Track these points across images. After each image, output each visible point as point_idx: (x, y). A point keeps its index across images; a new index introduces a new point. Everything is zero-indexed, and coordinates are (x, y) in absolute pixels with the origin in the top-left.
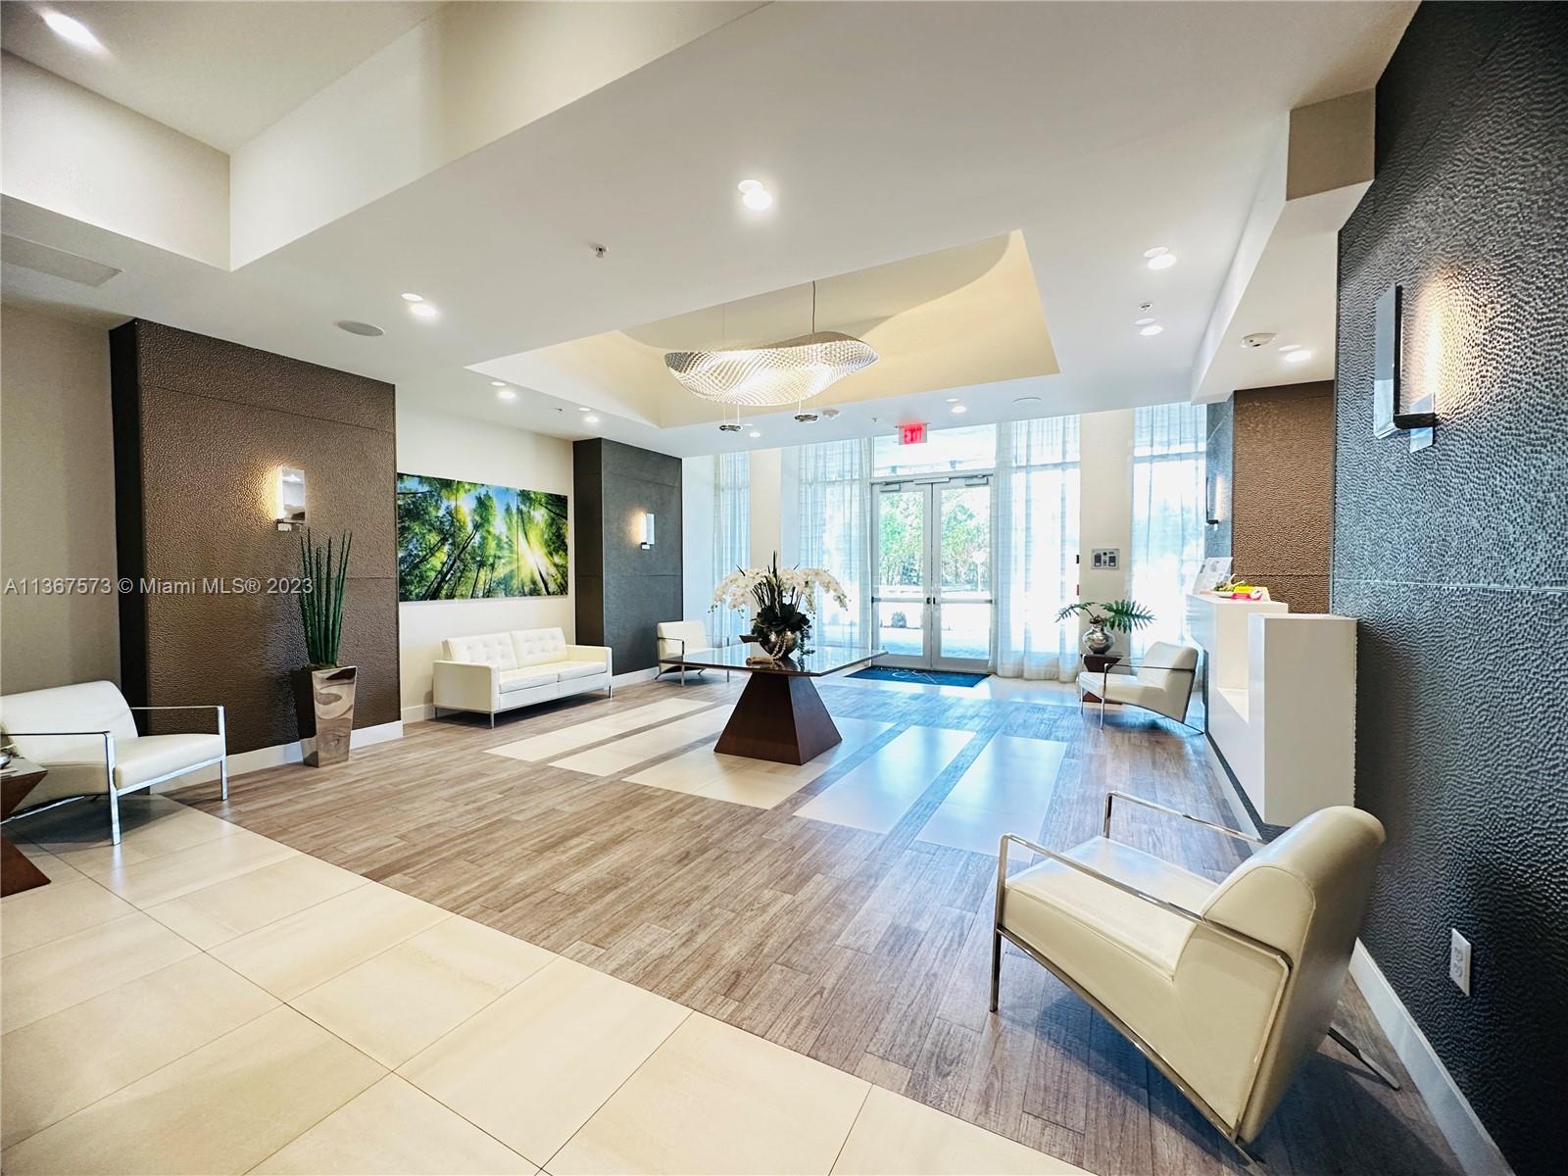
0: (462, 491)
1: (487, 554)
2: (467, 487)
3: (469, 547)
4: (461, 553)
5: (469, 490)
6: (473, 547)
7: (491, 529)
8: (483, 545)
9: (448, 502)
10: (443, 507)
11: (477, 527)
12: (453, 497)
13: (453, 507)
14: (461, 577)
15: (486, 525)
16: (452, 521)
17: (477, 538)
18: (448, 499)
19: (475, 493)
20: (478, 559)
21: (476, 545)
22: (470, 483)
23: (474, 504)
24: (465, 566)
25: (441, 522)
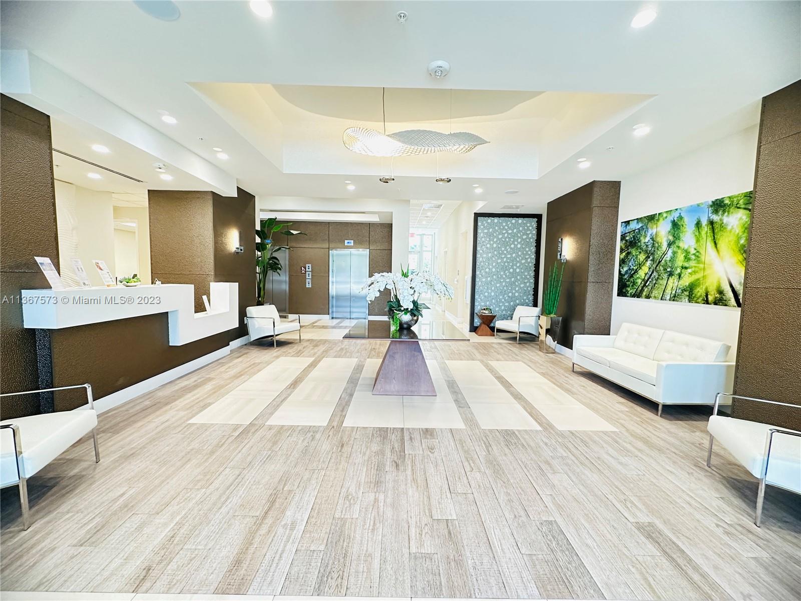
0: (661, 219)
1: (676, 265)
2: (665, 215)
3: (663, 261)
4: (657, 266)
5: (666, 217)
6: (666, 261)
7: (681, 245)
8: (673, 260)
9: (652, 230)
10: (649, 235)
11: (670, 245)
12: (655, 226)
13: (654, 234)
14: (655, 283)
15: (677, 242)
16: (653, 244)
17: (670, 254)
18: (652, 228)
19: (670, 218)
20: (668, 270)
21: (668, 259)
22: (667, 212)
23: (669, 226)
24: (659, 275)
25: (647, 246)
